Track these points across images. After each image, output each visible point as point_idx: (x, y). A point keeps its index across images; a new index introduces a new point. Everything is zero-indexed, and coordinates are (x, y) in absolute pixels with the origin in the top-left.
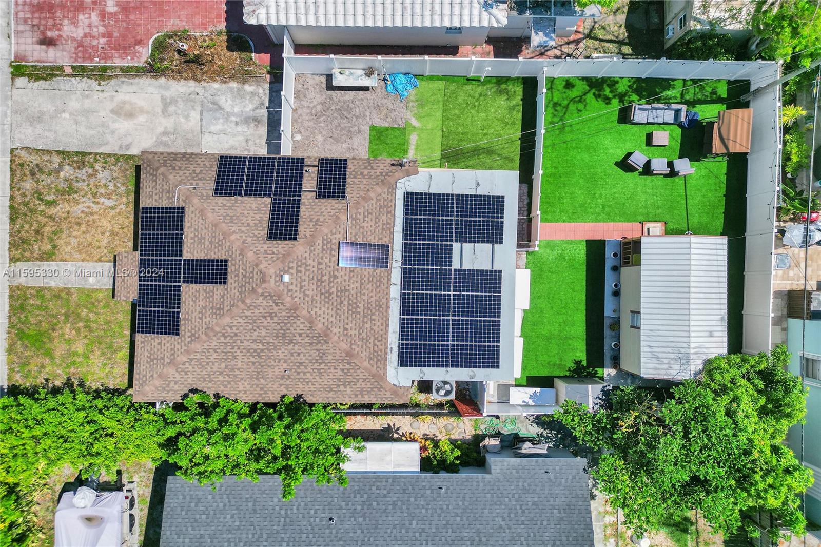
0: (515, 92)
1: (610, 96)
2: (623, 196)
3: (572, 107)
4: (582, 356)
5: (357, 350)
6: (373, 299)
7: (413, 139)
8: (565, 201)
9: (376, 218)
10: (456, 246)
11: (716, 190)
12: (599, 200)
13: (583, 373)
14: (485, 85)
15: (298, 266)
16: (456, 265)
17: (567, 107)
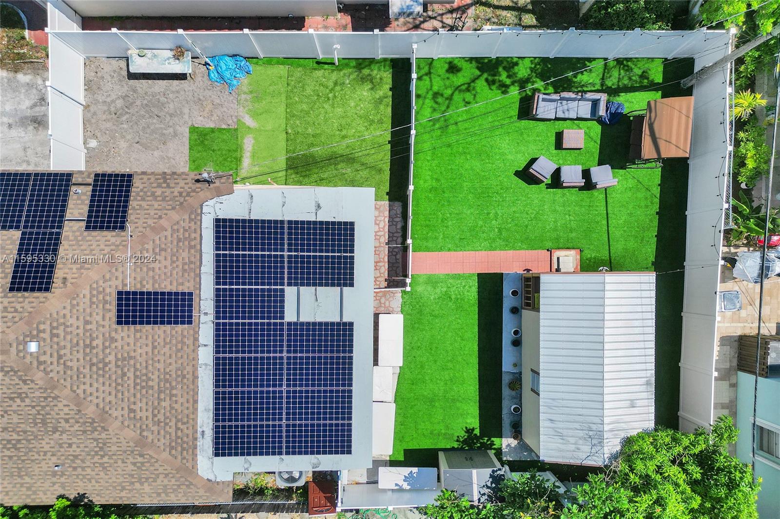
0: (381, 79)
1: (508, 82)
2: (525, 215)
3: (457, 97)
4: (474, 422)
5: (150, 437)
6: (173, 367)
7: (248, 144)
8: (450, 223)
9: (173, 255)
10: (290, 292)
11: (647, 206)
12: (494, 222)
13: (475, 444)
14: (341, 70)
15: (53, 328)
16: (290, 316)
17: (450, 98)
